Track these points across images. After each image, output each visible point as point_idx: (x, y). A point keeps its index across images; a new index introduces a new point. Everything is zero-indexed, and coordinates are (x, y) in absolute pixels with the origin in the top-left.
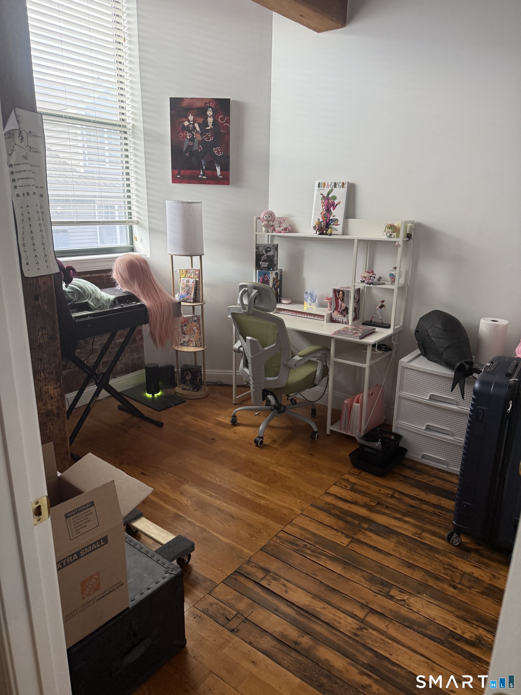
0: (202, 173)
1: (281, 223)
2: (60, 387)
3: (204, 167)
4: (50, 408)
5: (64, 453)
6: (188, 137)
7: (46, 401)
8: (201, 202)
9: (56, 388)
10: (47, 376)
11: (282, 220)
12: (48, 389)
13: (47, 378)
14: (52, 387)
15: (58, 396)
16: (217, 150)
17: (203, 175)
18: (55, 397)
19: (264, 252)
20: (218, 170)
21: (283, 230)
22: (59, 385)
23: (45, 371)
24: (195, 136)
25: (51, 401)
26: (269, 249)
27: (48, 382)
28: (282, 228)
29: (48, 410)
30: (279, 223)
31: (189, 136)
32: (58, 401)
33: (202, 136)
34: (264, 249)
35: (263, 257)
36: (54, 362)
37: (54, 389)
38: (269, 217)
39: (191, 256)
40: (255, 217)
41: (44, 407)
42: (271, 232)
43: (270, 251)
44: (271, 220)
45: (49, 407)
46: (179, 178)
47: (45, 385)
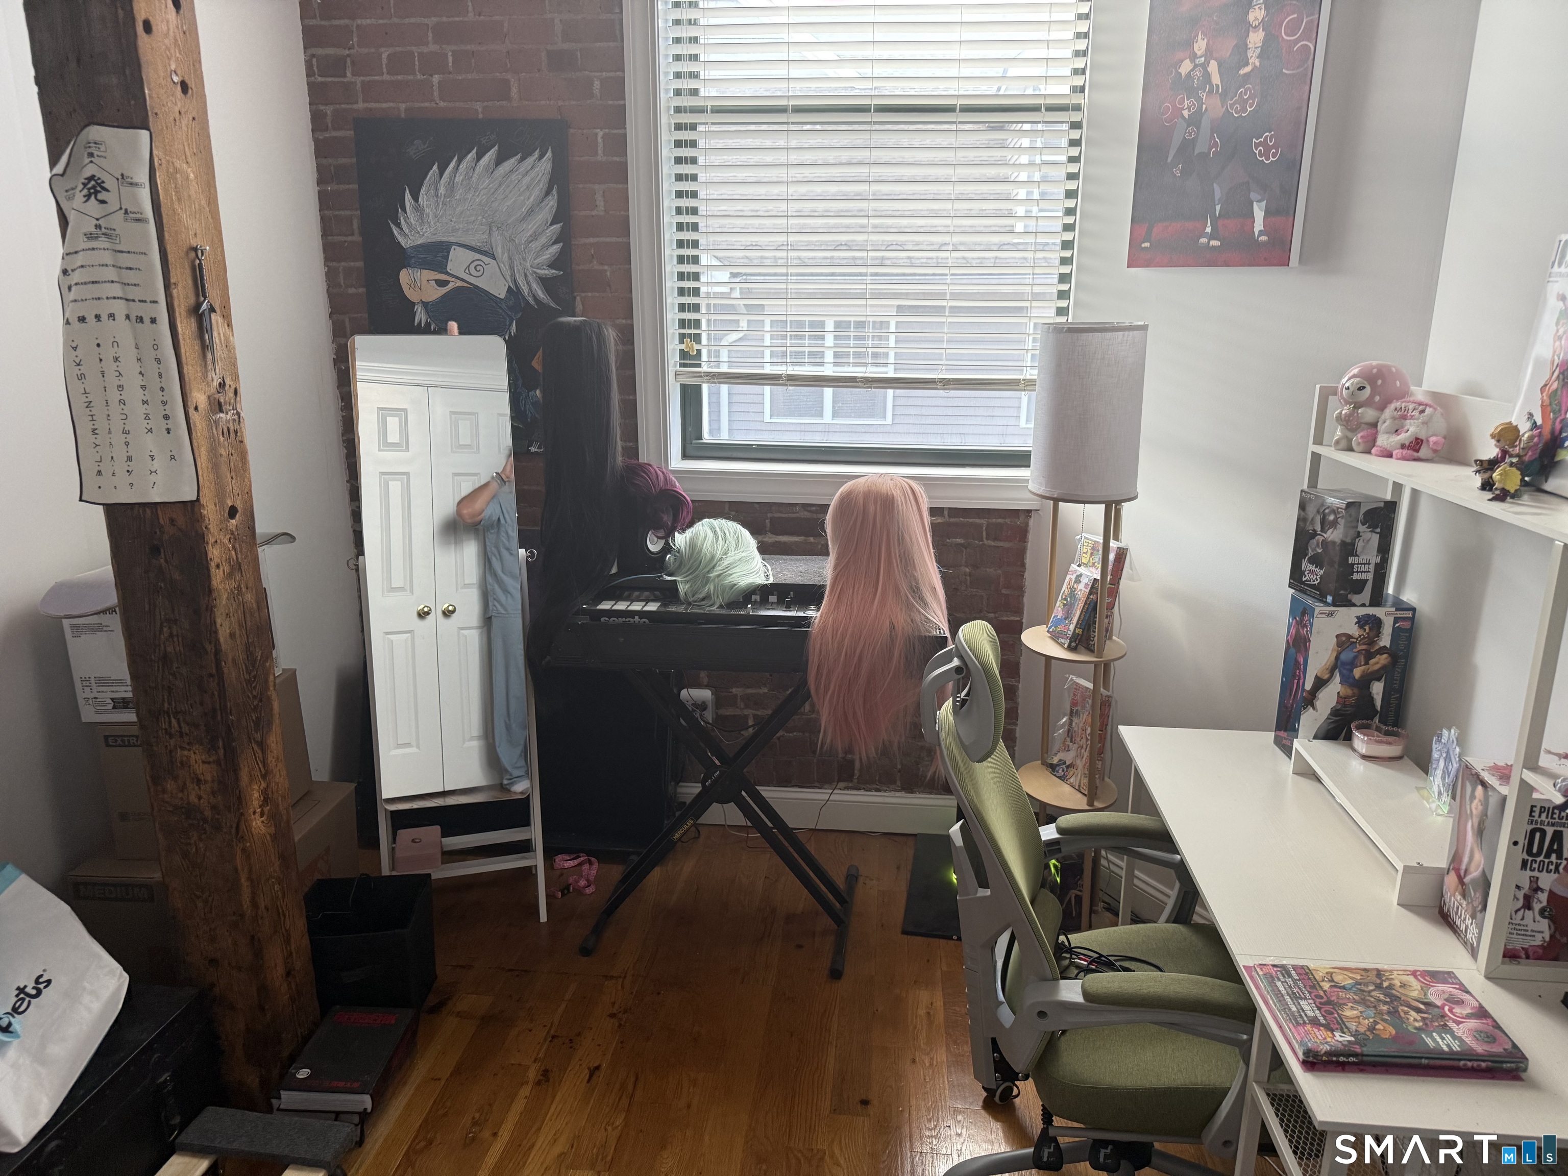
0: (1208, 230)
1: (1404, 417)
2: (218, 762)
3: (1218, 208)
4: (196, 801)
5: (234, 914)
6: (1186, 113)
7: (185, 784)
8: (1144, 328)
9: (209, 763)
10: (186, 729)
11: (1411, 406)
12: (188, 757)
13: (186, 734)
14: (198, 757)
15: (213, 781)
16: (1264, 144)
17: (1212, 237)
18: (206, 782)
19: (1318, 528)
20: (1259, 214)
21: (1403, 446)
22: (214, 758)
23: (180, 717)
24: (1204, 107)
25: (197, 788)
26: (1332, 517)
27: (188, 744)
28: (1403, 437)
29: (189, 803)
30: (1394, 418)
31: (1189, 108)
32: (214, 793)
33: (1223, 103)
34: (1318, 512)
35: (1314, 542)
36: (202, 704)
37: (204, 762)
38: (1361, 388)
39: (1056, 501)
40: (1318, 386)
41: (180, 795)
42: (1361, 448)
43: (1334, 524)
44: (1368, 403)
45: (193, 799)
46: (1146, 248)
47: (182, 748)
